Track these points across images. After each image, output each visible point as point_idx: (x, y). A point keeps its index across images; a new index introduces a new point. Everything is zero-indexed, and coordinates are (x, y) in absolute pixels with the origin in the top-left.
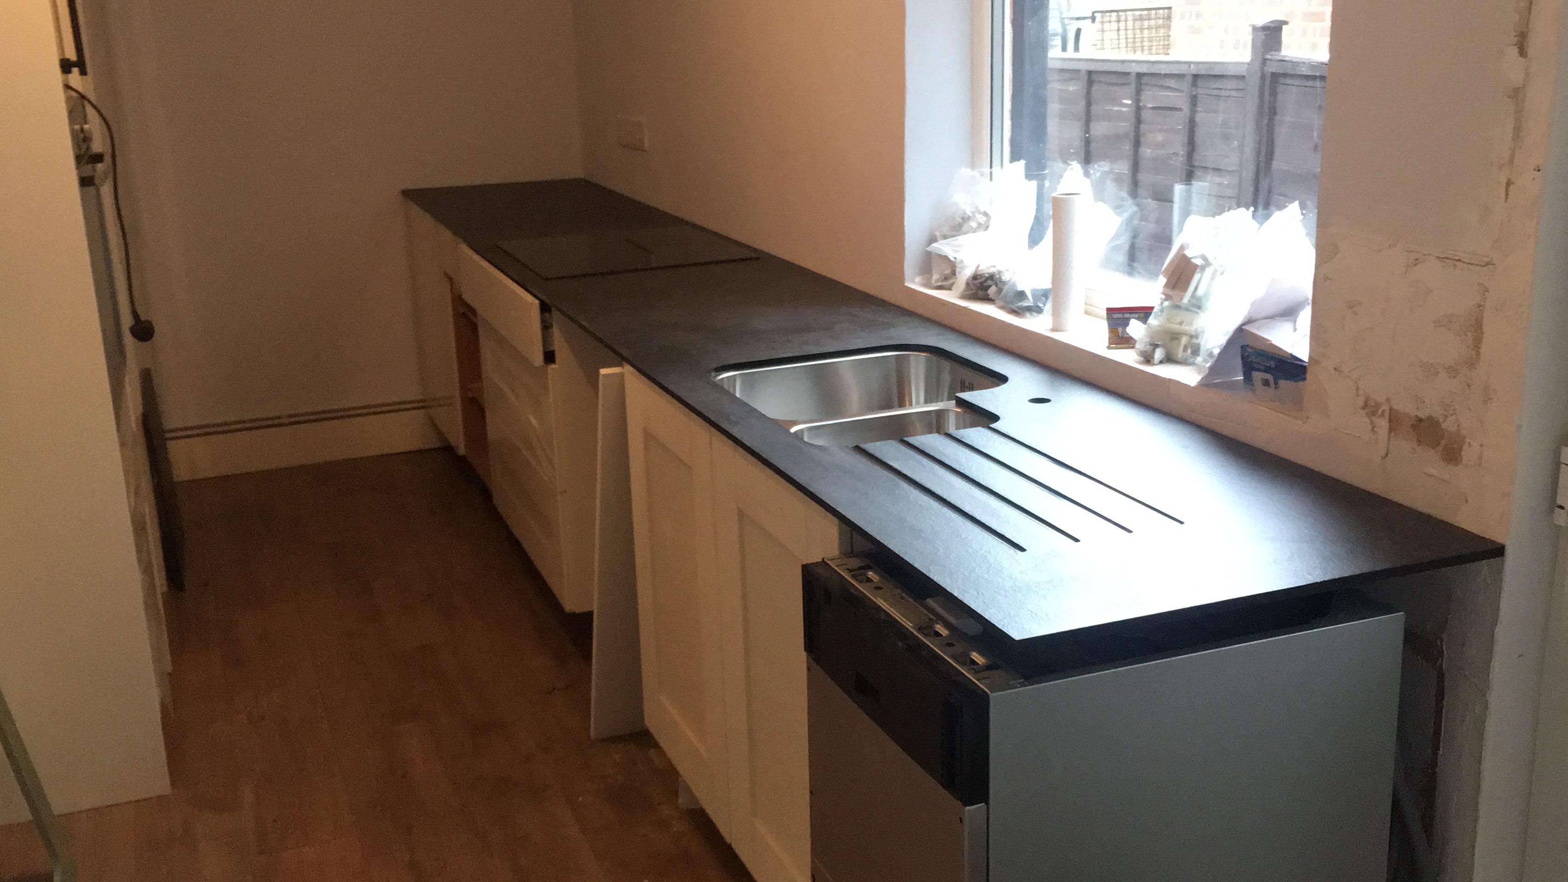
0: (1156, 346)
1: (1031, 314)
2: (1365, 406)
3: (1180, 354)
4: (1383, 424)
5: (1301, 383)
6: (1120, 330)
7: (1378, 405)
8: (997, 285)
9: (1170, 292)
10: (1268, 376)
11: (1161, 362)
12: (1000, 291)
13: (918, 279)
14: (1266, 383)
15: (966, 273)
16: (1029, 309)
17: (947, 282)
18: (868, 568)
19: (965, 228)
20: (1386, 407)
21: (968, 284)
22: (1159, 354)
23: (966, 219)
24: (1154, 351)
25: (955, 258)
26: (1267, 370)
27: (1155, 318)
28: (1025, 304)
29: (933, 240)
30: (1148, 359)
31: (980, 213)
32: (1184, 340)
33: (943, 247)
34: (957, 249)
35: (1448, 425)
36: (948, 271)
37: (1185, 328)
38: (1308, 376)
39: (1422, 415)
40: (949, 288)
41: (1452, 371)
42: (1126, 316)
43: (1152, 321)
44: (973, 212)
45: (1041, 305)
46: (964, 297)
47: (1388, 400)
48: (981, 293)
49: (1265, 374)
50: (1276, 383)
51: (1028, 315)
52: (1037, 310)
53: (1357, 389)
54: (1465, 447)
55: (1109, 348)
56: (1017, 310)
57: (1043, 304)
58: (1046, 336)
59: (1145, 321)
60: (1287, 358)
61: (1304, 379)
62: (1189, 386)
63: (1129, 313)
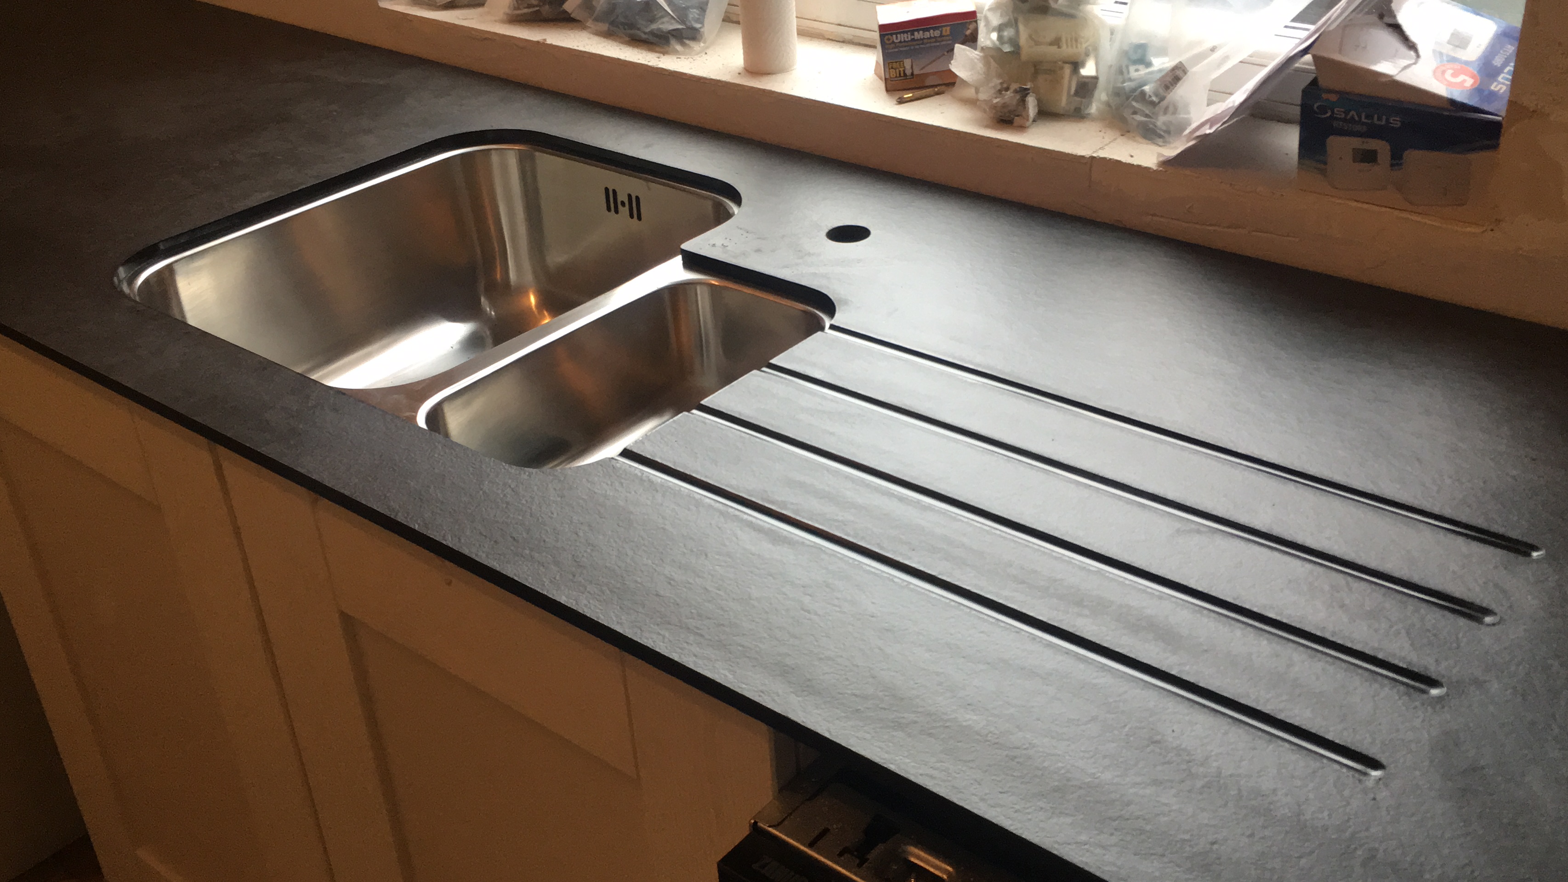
0: (1025, 92)
1: (684, 44)
5: (1484, 157)
6: (910, 63)
11: (1040, 120)
14: (1366, 157)
22: (1028, 106)
26: (1374, 132)
27: (993, 35)
30: (1008, 118)
32: (1067, 73)
37: (1067, 50)
38: (1507, 141)
43: (987, 41)
45: (698, 25)
49: (1368, 140)
50: (1397, 157)
51: (676, 45)
52: (691, 35)
56: (651, 38)
57: (699, 21)
58: (752, 88)
59: (971, 40)
60: (1443, 109)
61: (1495, 147)
62: (1147, 169)
63: (924, 30)
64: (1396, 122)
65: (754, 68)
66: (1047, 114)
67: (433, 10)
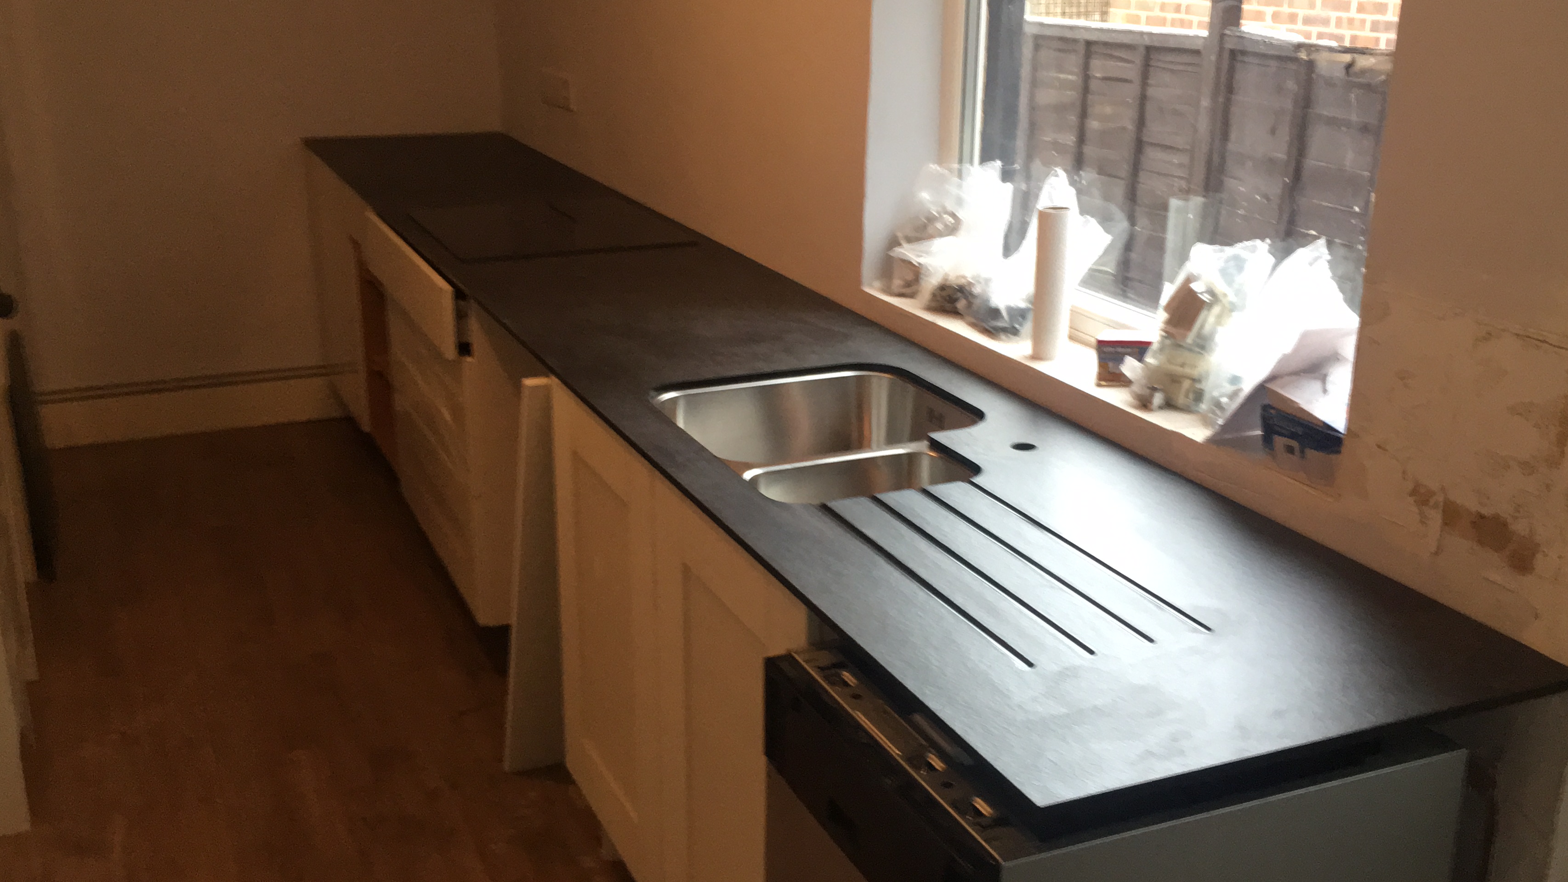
0: (1154, 389)
1: (1007, 336)
2: (1414, 492)
3: (1181, 400)
4: (1436, 518)
5: (1333, 457)
6: (1111, 365)
7: (1432, 494)
8: (966, 298)
9: (1173, 330)
10: (1294, 444)
11: (1161, 408)
12: (970, 304)
13: (877, 284)
14: (1290, 450)
15: (932, 282)
16: (1004, 330)
17: (910, 289)
18: (841, 666)
19: (930, 230)
20: (1441, 499)
21: (934, 295)
22: (1158, 399)
23: (931, 219)
24: (1152, 396)
25: (919, 264)
26: (1293, 436)
27: (1154, 357)
28: (1000, 324)
29: (894, 242)
30: (1144, 404)
31: (947, 213)
32: (1186, 384)
33: (908, 252)
34: (920, 254)
35: (1520, 527)
36: (910, 277)
37: (1187, 371)
38: (1344, 449)
39: (1485, 511)
40: (912, 296)
41: (1528, 468)
42: (1120, 350)
43: (1150, 359)
44: (939, 213)
45: (1017, 326)
46: (931, 309)
47: (1443, 489)
48: (948, 306)
49: (1290, 440)
50: (1302, 452)
51: (1003, 337)
52: (1013, 331)
53: (1404, 472)
54: (1539, 556)
55: (1099, 385)
56: (991, 330)
57: (1021, 325)
58: (1026, 366)
59: (1140, 357)
60: (1319, 426)
61: (1338, 452)
62: (1197, 442)
63: (1122, 347)
64: (1300, 431)
65: (1036, 357)
66: (1169, 405)
67: (887, 295)
